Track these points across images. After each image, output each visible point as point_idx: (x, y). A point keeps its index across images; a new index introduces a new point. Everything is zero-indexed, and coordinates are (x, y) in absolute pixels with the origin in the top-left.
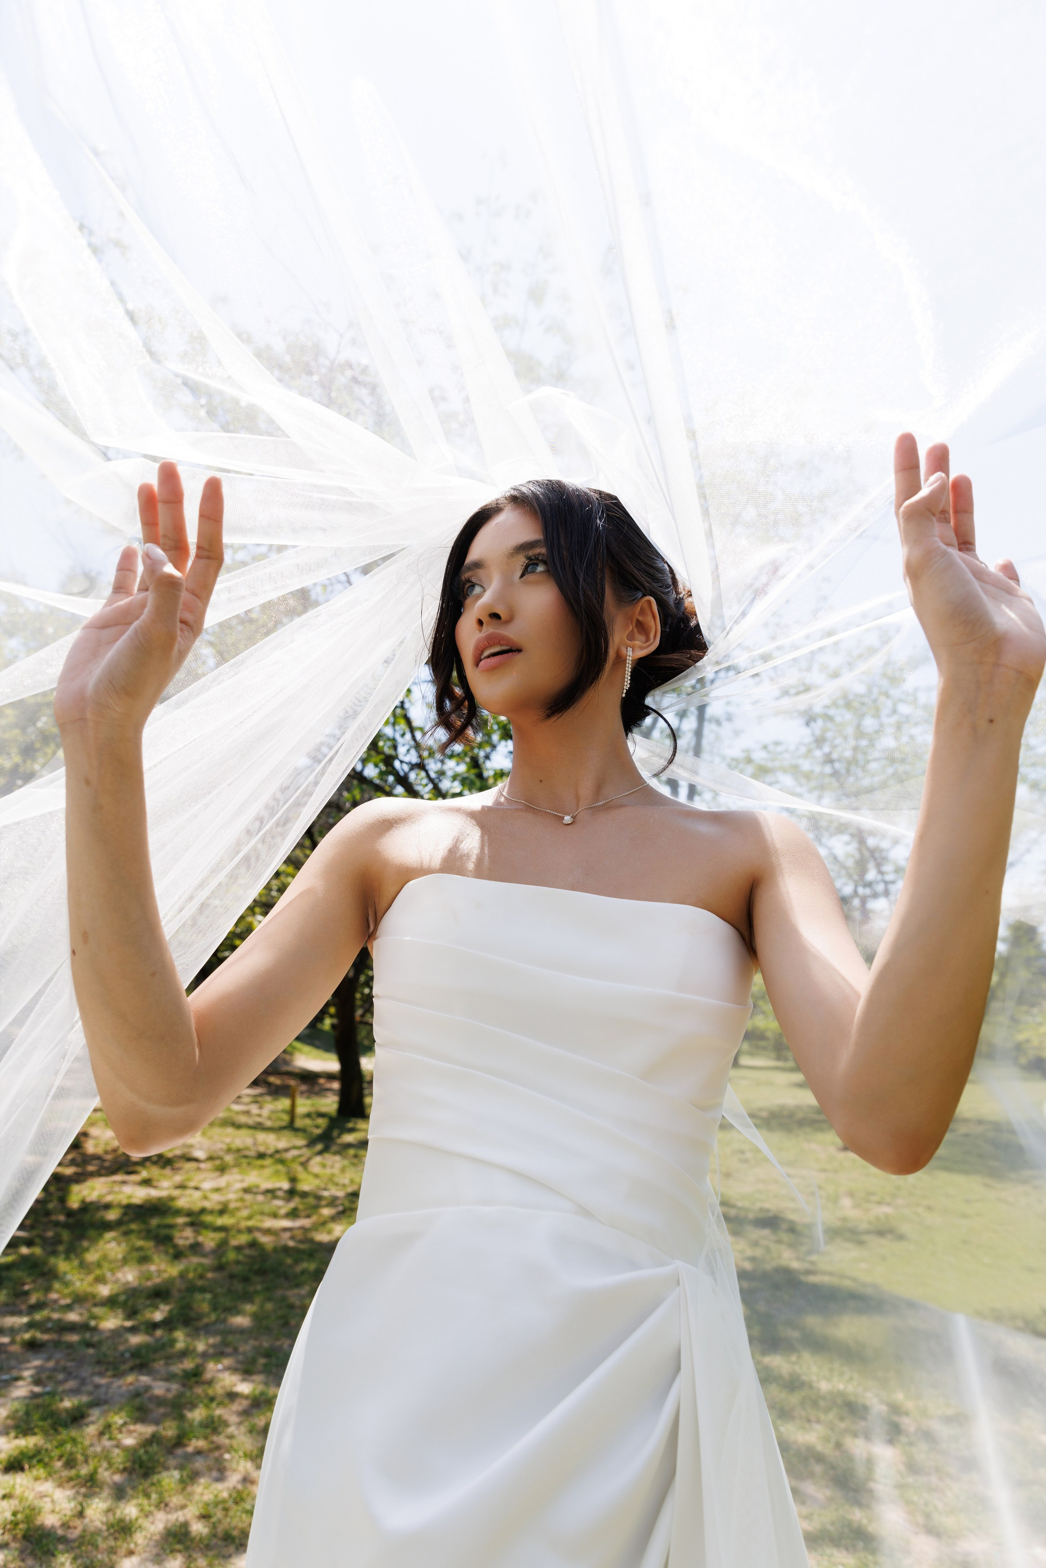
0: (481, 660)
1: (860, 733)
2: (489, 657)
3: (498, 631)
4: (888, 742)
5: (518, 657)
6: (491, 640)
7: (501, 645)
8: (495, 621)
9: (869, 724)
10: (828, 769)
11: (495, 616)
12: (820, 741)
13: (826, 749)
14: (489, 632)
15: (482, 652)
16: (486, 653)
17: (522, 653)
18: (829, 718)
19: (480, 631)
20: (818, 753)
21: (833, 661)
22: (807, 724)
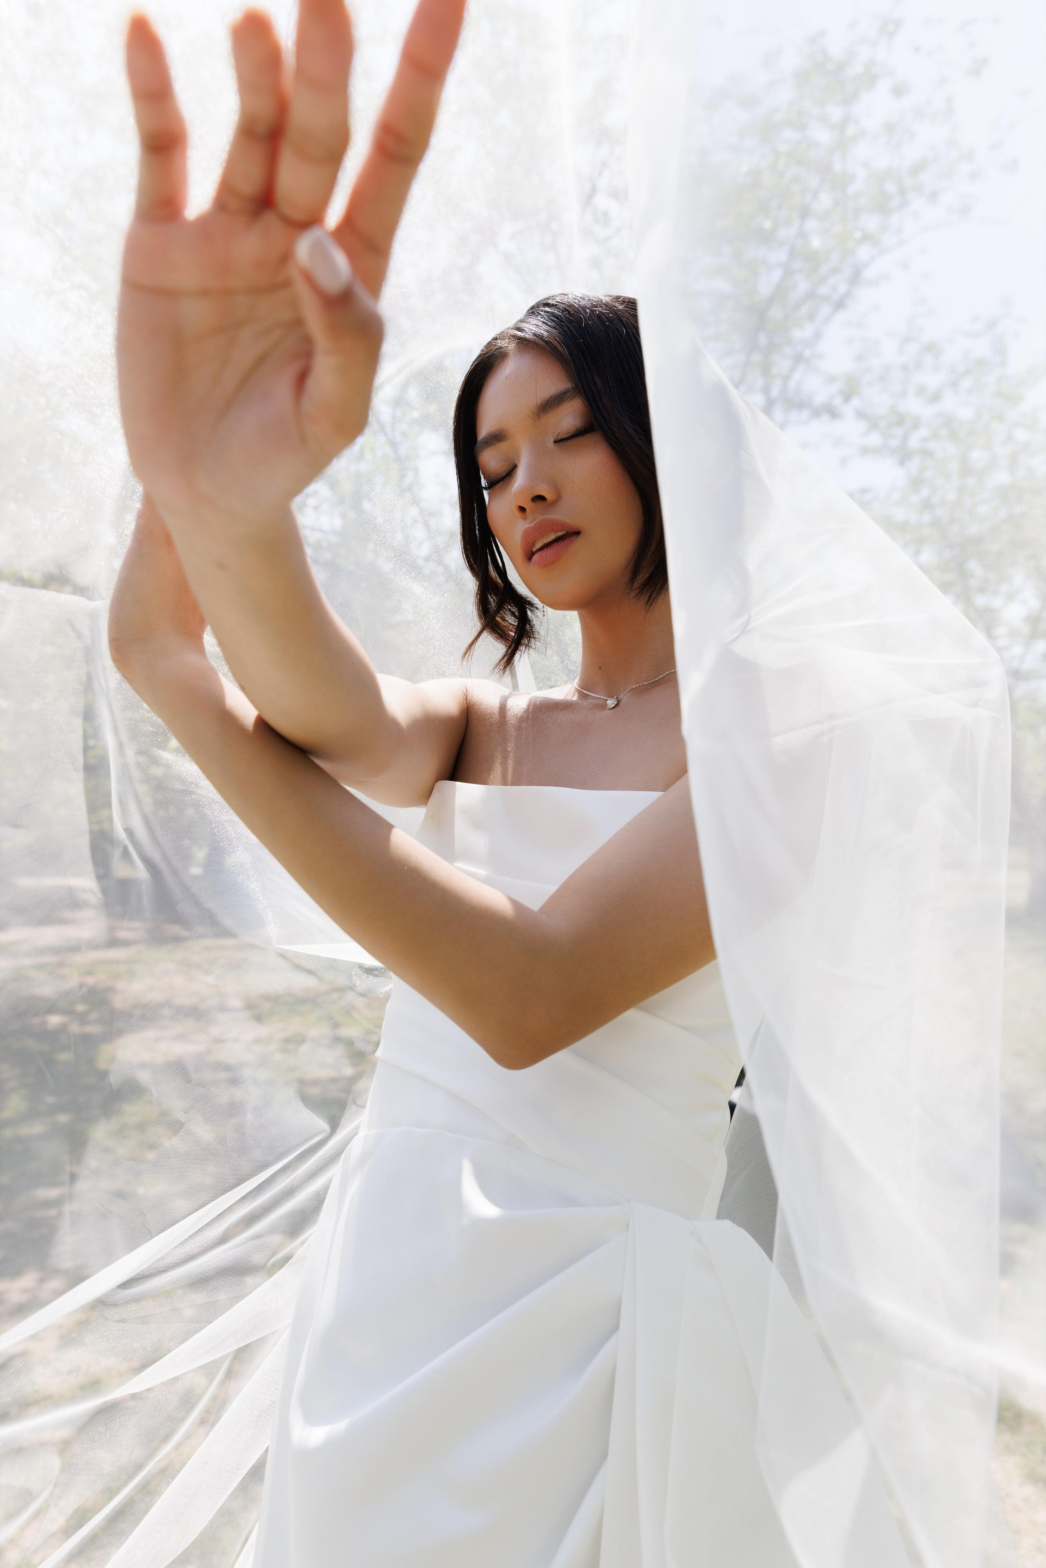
0: (533, 554)
1: (966, 470)
2: (541, 549)
3: (547, 516)
4: (1002, 477)
5: (578, 544)
6: (542, 528)
7: (555, 532)
8: (540, 504)
9: (978, 456)
10: (927, 518)
11: (539, 498)
12: (916, 483)
13: (925, 492)
14: (538, 520)
15: (533, 544)
16: (538, 545)
17: (581, 536)
18: (927, 454)
19: (525, 519)
20: (915, 499)
21: (932, 380)
22: (902, 463)
